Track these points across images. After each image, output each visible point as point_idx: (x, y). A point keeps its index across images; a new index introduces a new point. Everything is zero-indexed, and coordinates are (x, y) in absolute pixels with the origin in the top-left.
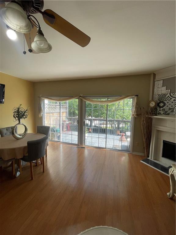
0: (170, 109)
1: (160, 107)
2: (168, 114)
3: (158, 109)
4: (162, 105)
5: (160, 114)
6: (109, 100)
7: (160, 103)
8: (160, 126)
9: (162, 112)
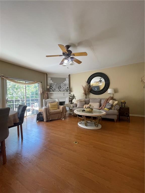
0: (54, 89)
1: (51, 88)
2: (54, 91)
3: (50, 89)
4: (51, 87)
5: (51, 91)
6: (26, 82)
7: (50, 87)
8: (52, 96)
9: (52, 91)
